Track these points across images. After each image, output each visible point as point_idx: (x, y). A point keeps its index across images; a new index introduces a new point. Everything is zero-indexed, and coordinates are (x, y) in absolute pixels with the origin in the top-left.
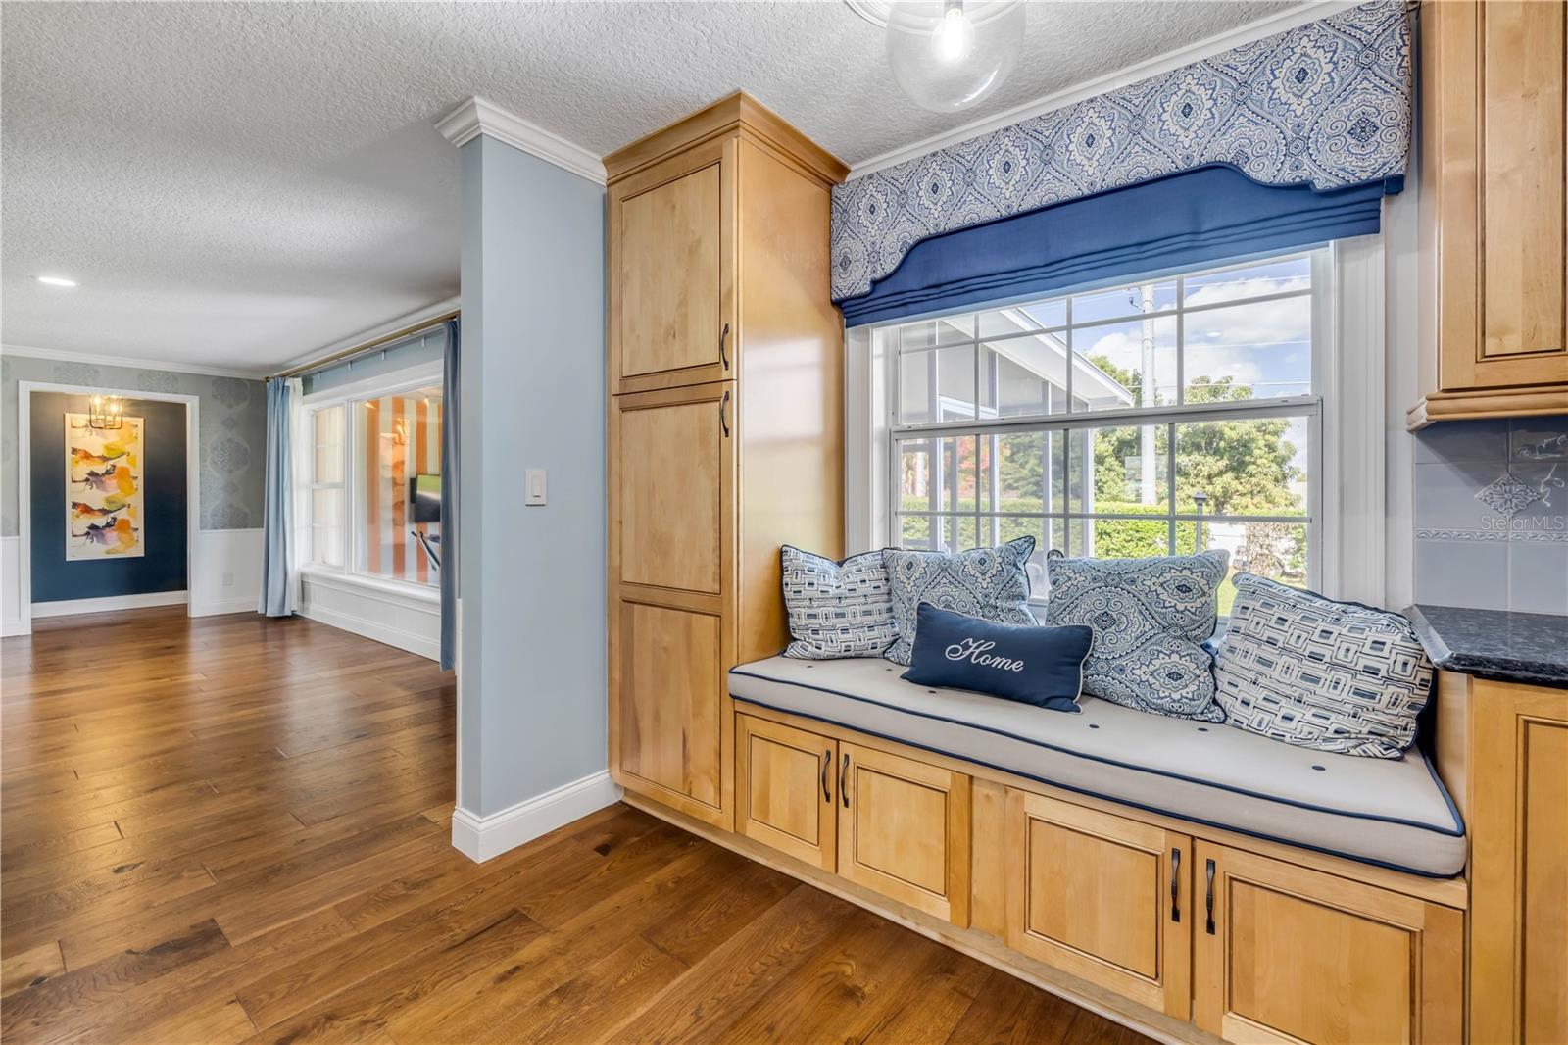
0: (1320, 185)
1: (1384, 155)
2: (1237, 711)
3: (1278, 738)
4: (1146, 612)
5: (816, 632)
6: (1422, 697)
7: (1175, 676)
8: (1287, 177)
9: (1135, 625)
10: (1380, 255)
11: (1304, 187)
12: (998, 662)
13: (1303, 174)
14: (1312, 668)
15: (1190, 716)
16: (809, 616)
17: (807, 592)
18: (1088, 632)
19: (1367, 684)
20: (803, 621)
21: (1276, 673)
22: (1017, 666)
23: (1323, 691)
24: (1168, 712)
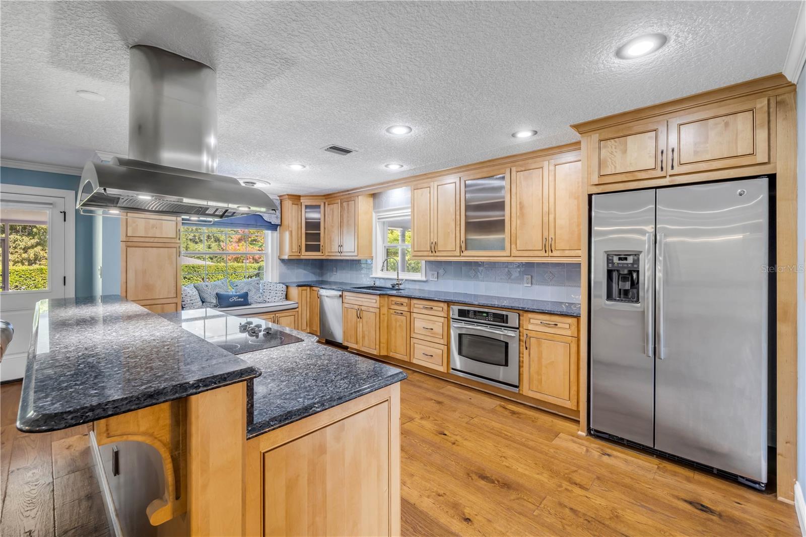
0: (272, 223)
1: (278, 222)
2: (268, 300)
3: (275, 302)
4: (255, 288)
5: (192, 304)
6: (285, 293)
7: (260, 297)
8: (269, 221)
9: (254, 290)
10: (276, 234)
11: (270, 223)
12: (240, 299)
13: (271, 221)
14: (276, 292)
15: (262, 303)
16: (191, 300)
17: (189, 295)
18: (247, 292)
19: (282, 292)
20: (189, 302)
21: (272, 293)
22: (242, 300)
23: (278, 294)
24: (259, 303)
